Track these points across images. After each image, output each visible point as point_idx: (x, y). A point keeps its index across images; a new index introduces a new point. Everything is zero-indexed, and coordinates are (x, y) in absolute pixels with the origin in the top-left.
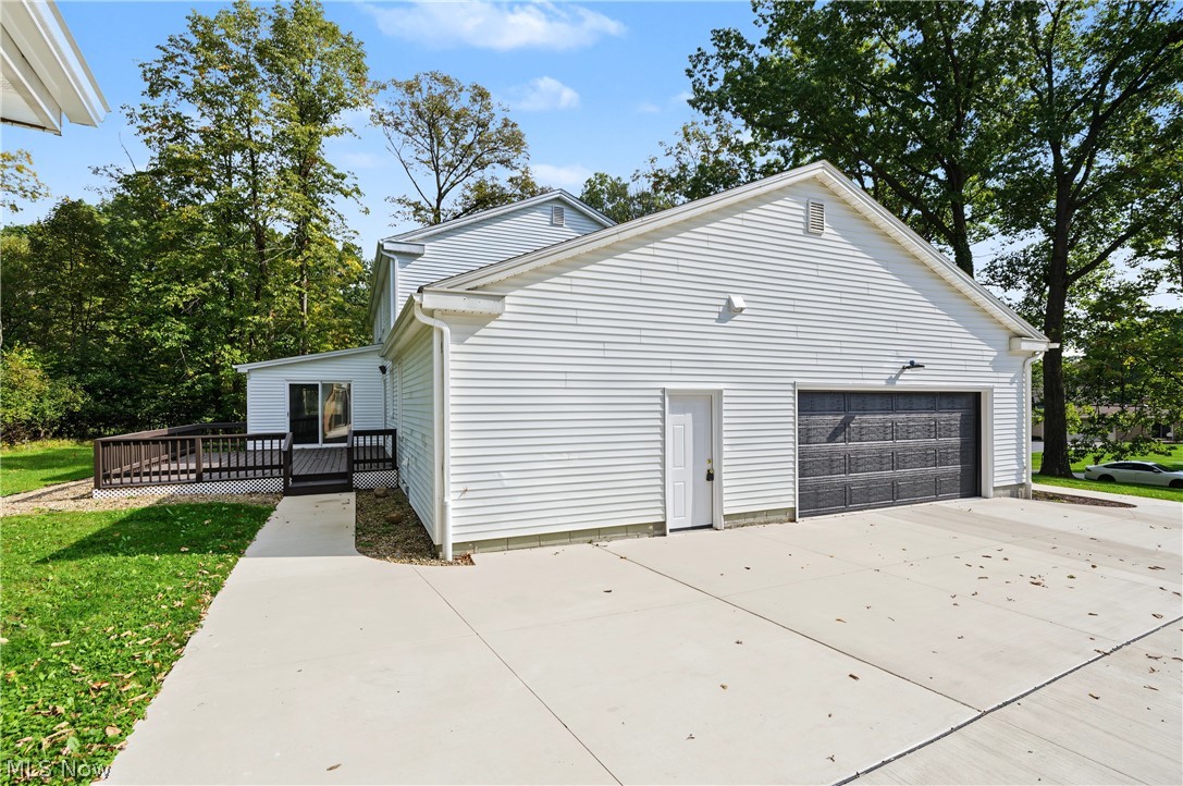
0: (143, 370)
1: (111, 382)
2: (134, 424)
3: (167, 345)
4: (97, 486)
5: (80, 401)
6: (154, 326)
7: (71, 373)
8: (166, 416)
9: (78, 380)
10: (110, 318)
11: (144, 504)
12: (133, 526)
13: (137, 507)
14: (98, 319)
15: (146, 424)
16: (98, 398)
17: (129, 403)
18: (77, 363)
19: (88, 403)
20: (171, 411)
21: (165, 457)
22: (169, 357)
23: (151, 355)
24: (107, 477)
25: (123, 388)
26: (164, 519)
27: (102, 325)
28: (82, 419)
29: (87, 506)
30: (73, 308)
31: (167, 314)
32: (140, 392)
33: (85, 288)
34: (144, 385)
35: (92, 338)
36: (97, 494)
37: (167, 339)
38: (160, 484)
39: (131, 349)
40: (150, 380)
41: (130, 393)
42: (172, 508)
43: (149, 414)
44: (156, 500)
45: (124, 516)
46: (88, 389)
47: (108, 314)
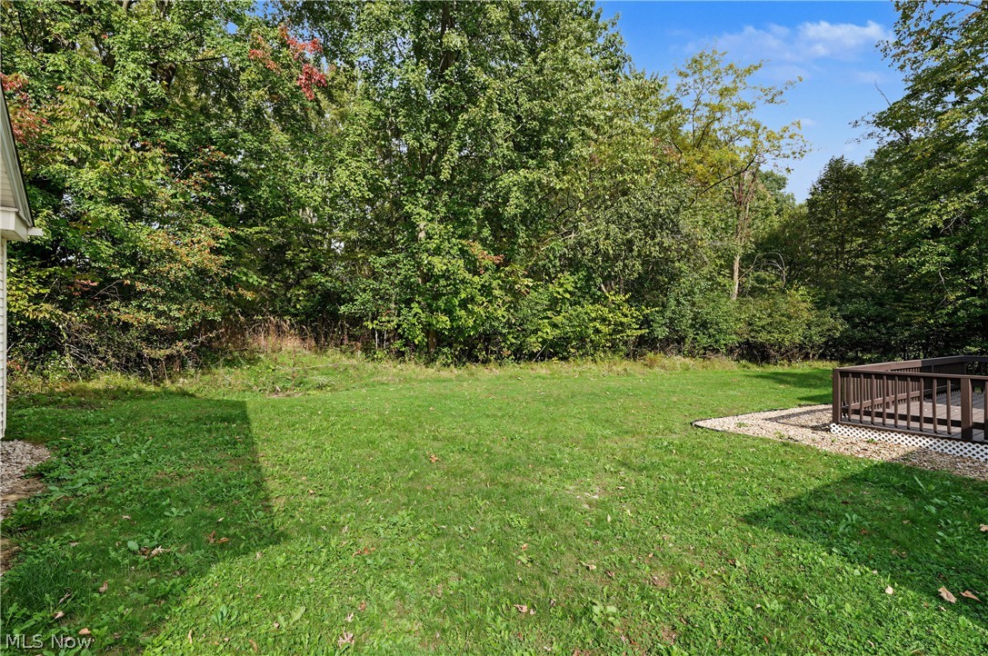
0: (898, 298)
1: (867, 311)
2: (887, 352)
3: (924, 270)
4: (835, 420)
5: (841, 327)
6: (909, 252)
7: (833, 304)
8: (922, 345)
9: (838, 310)
10: (867, 254)
11: (886, 456)
12: (867, 493)
13: (877, 459)
14: (857, 256)
15: (900, 350)
16: (855, 326)
17: (884, 331)
18: (839, 296)
19: (846, 330)
20: (927, 338)
21: (917, 393)
22: (926, 283)
23: (907, 282)
24: (845, 411)
25: (877, 316)
26: (911, 493)
27: (862, 261)
28: (841, 344)
29: (823, 442)
30: (837, 249)
31: (925, 237)
32: (894, 320)
33: (847, 230)
34: (898, 312)
35: (852, 273)
36: (835, 427)
37: (923, 264)
38: (908, 431)
39: (887, 278)
40: (905, 307)
41: (885, 320)
42: (922, 474)
43: (904, 343)
44: (901, 452)
45: (857, 469)
46: (847, 318)
47: (866, 251)
